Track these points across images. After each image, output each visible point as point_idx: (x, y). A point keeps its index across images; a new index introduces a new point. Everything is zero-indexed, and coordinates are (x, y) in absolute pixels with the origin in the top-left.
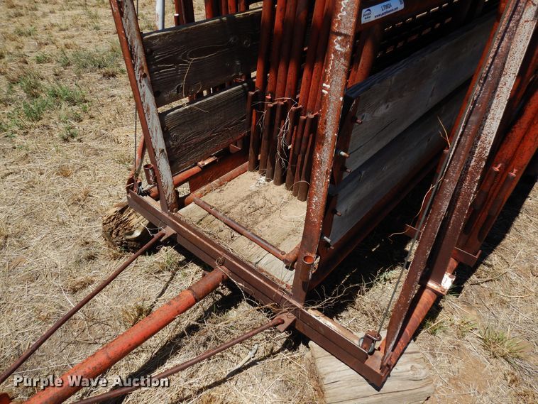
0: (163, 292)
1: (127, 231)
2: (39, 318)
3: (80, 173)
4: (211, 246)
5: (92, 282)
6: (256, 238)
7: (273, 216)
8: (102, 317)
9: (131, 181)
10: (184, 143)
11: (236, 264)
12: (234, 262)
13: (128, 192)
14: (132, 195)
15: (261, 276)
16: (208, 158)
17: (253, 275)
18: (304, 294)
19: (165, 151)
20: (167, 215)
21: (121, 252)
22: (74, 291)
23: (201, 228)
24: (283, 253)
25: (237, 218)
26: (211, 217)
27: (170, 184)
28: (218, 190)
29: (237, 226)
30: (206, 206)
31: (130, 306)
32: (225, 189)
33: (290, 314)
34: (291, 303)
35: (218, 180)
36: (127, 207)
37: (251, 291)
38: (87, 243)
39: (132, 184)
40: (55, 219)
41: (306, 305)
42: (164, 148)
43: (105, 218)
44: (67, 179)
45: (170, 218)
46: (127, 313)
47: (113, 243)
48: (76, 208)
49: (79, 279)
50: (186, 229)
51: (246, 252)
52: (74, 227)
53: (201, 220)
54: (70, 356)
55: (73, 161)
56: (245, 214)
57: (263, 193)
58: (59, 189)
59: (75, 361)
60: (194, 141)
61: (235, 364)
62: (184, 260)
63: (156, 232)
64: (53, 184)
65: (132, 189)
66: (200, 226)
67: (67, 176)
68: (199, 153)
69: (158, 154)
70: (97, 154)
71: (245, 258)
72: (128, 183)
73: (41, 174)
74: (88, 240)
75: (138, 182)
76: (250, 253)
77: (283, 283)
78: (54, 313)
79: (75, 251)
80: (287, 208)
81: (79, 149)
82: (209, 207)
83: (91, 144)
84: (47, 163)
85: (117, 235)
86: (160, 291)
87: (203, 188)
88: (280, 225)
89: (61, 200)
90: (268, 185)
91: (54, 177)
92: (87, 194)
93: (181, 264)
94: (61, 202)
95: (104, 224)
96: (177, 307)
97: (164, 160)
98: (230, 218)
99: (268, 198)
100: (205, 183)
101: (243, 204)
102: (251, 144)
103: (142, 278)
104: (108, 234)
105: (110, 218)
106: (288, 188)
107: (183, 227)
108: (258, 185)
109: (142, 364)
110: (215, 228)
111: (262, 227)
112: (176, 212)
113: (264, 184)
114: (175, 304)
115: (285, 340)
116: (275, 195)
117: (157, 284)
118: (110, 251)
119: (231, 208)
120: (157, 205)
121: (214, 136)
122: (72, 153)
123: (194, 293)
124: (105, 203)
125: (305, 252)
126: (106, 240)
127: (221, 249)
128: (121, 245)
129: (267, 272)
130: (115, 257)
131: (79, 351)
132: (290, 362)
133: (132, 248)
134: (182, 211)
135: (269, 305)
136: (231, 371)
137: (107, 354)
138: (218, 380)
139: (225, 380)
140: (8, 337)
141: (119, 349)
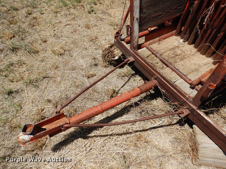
0: (124, 85)
1: (112, 56)
2: (75, 85)
3: (94, 28)
4: (152, 70)
5: (96, 75)
6: (176, 70)
7: (186, 60)
8: (98, 90)
9: (117, 33)
10: (148, 16)
11: (163, 80)
12: (162, 79)
13: (115, 39)
14: (117, 40)
15: (176, 89)
16: (153, 27)
17: (171, 87)
18: (200, 103)
19: (139, 19)
20: (132, 51)
21: (108, 65)
22: (89, 77)
23: (148, 60)
24: (190, 80)
25: (166, 58)
26: (153, 56)
27: (137, 36)
28: (158, 43)
29: (166, 62)
30: (152, 50)
31: (110, 89)
32: (161, 43)
33: (187, 110)
34: (190, 106)
35: (158, 38)
36: (113, 45)
37: (168, 95)
38: (95, 58)
39: (118, 34)
40: (83, 46)
41: (199, 108)
42: (139, 17)
43: (104, 49)
44: (89, 30)
45: (133, 53)
46: (109, 91)
47: (105, 60)
48: (92, 43)
49: (91, 73)
50: (140, 59)
51: (170, 76)
52: (90, 51)
53: (148, 56)
54: (85, 103)
55: (92, 22)
56: (171, 57)
57: (181, 48)
58: (86, 34)
59: (87, 105)
60: (153, 15)
61: (153, 124)
62: (134, 73)
63: (125, 58)
64: (83, 31)
65: (117, 37)
66: (147, 59)
67: (89, 28)
68: (154, 23)
69: (135, 20)
70: (102, 20)
71: (168, 78)
72: (116, 34)
73: (79, 26)
74: (95, 57)
75: (121, 34)
76: (171, 77)
77: (187, 95)
78: (80, 85)
79: (90, 61)
80: (194, 57)
81: (95, 17)
82: (153, 51)
83: (99, 15)
84: (82, 22)
85: (108, 57)
86: (123, 85)
87: (151, 41)
88: (188, 65)
89: (86, 38)
90: (184, 44)
91: (84, 28)
92: (96, 38)
93: (133, 75)
94: (86, 39)
95: (103, 51)
96: (132, 94)
97: (137, 24)
98: (163, 58)
99: (183, 51)
100: (152, 39)
101: (170, 52)
102: (180, 21)
103: (116, 77)
104: (104, 56)
105: (106, 49)
106: (195, 47)
107: (139, 58)
108: (179, 43)
109: (112, 114)
110: (154, 61)
111: (179, 65)
112: (137, 50)
113: (182, 43)
114: (132, 93)
115: (178, 120)
116: (188, 50)
117: (122, 82)
118: (104, 63)
119: (163, 53)
120: (128, 46)
121: (163, 14)
122: (92, 19)
123: (141, 90)
124: (103, 42)
125: (210, 83)
126: (103, 58)
127: (157, 72)
128: (108, 62)
129: (179, 88)
130: (106, 67)
131: (88, 102)
132: (180, 131)
133: (113, 64)
134: (140, 51)
135: (176, 103)
136: (151, 127)
137: (102, 107)
138: (144, 129)
139: (147, 130)
140: (64, 90)
141: (107, 106)
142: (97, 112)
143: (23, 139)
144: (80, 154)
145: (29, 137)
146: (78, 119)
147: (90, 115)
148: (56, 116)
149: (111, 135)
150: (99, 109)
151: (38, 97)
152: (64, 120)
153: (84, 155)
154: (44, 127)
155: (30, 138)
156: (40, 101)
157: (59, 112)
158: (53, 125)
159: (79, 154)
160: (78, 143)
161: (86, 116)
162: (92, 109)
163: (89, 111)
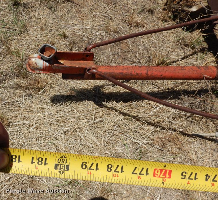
5: (143, 26)
61: (202, 132)
62: (207, 48)
136: (196, 133)
137: (148, 71)
138: (184, 132)
139: (188, 135)
141: (155, 73)
142: (138, 74)
143: (36, 63)
144: (86, 120)
145: (44, 63)
146: (109, 72)
147: (126, 75)
148: (83, 54)
149: (134, 117)
150: (143, 72)
152: (89, 65)
153: (90, 123)
154: (62, 62)
155: (45, 65)
157: (90, 50)
158: (74, 64)
159: (83, 119)
160: (86, 106)
161: (121, 73)
162: (134, 68)
163: (128, 69)
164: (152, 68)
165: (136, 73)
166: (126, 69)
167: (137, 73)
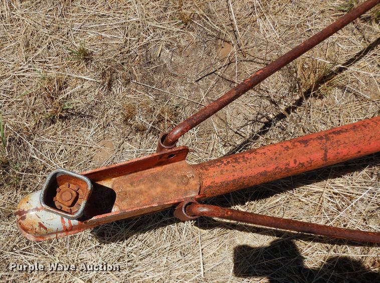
137: (326, 151)
140: (137, 25)
142: (303, 164)
143: (41, 225)
145: (63, 221)
148: (161, 156)
150: (316, 155)
151: (46, 31)
152: (179, 173)
154: (106, 183)
155: (67, 225)
156: (54, 50)
158: (140, 181)
161: (261, 174)
162: (290, 151)
163: (276, 158)
164: (335, 140)
165: (298, 163)
166: (271, 159)
167: (300, 163)
